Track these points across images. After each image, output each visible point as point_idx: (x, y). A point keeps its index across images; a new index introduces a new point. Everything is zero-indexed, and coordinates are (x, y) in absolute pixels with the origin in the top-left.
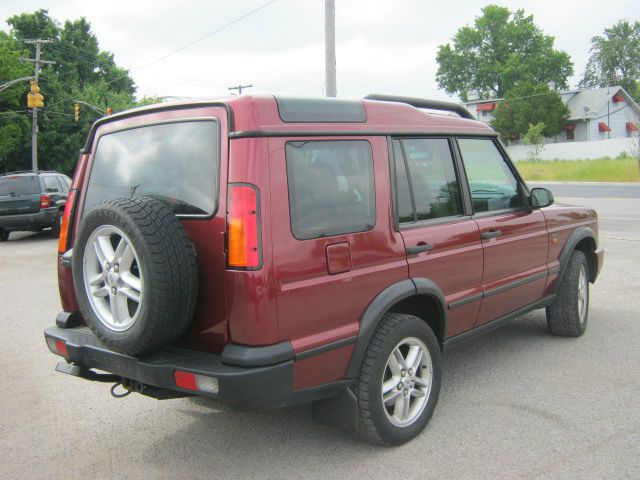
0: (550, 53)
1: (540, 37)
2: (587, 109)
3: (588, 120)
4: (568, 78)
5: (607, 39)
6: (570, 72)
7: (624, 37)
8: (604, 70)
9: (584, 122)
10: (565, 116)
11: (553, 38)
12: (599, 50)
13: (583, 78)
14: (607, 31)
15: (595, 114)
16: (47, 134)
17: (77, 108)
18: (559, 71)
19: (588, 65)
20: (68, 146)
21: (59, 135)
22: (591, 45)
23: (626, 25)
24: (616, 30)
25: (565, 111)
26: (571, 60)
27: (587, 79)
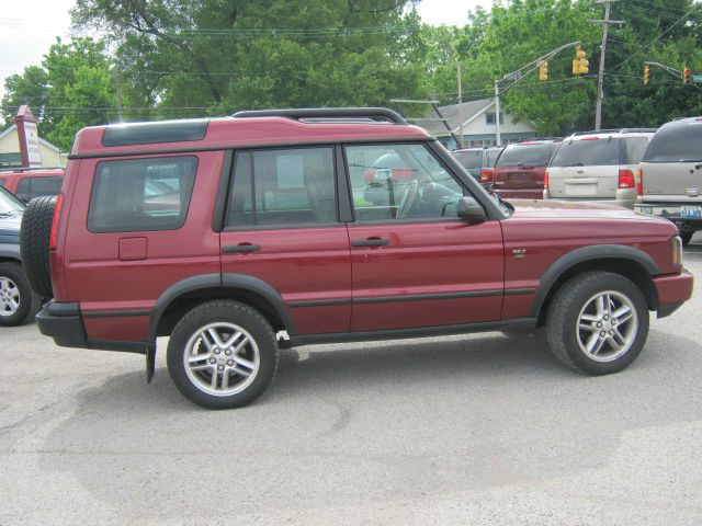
16: (617, 99)
17: (647, 70)
20: (638, 112)
21: (630, 100)
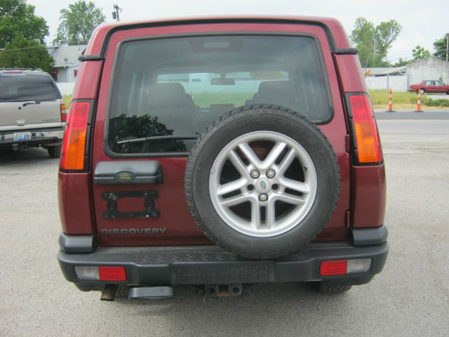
0: (32, 18)
1: (24, 5)
2: (66, 60)
3: (67, 67)
4: (45, 37)
5: (71, 12)
6: (47, 33)
7: (82, 11)
8: (70, 33)
9: (64, 69)
10: (51, 64)
11: (34, 7)
12: (66, 19)
13: (56, 38)
14: (71, 6)
15: (72, 64)
18: (39, 31)
19: (59, 29)
22: (61, 15)
23: (84, 4)
24: (77, 6)
25: (52, 60)
26: (47, 24)
27: (58, 39)
